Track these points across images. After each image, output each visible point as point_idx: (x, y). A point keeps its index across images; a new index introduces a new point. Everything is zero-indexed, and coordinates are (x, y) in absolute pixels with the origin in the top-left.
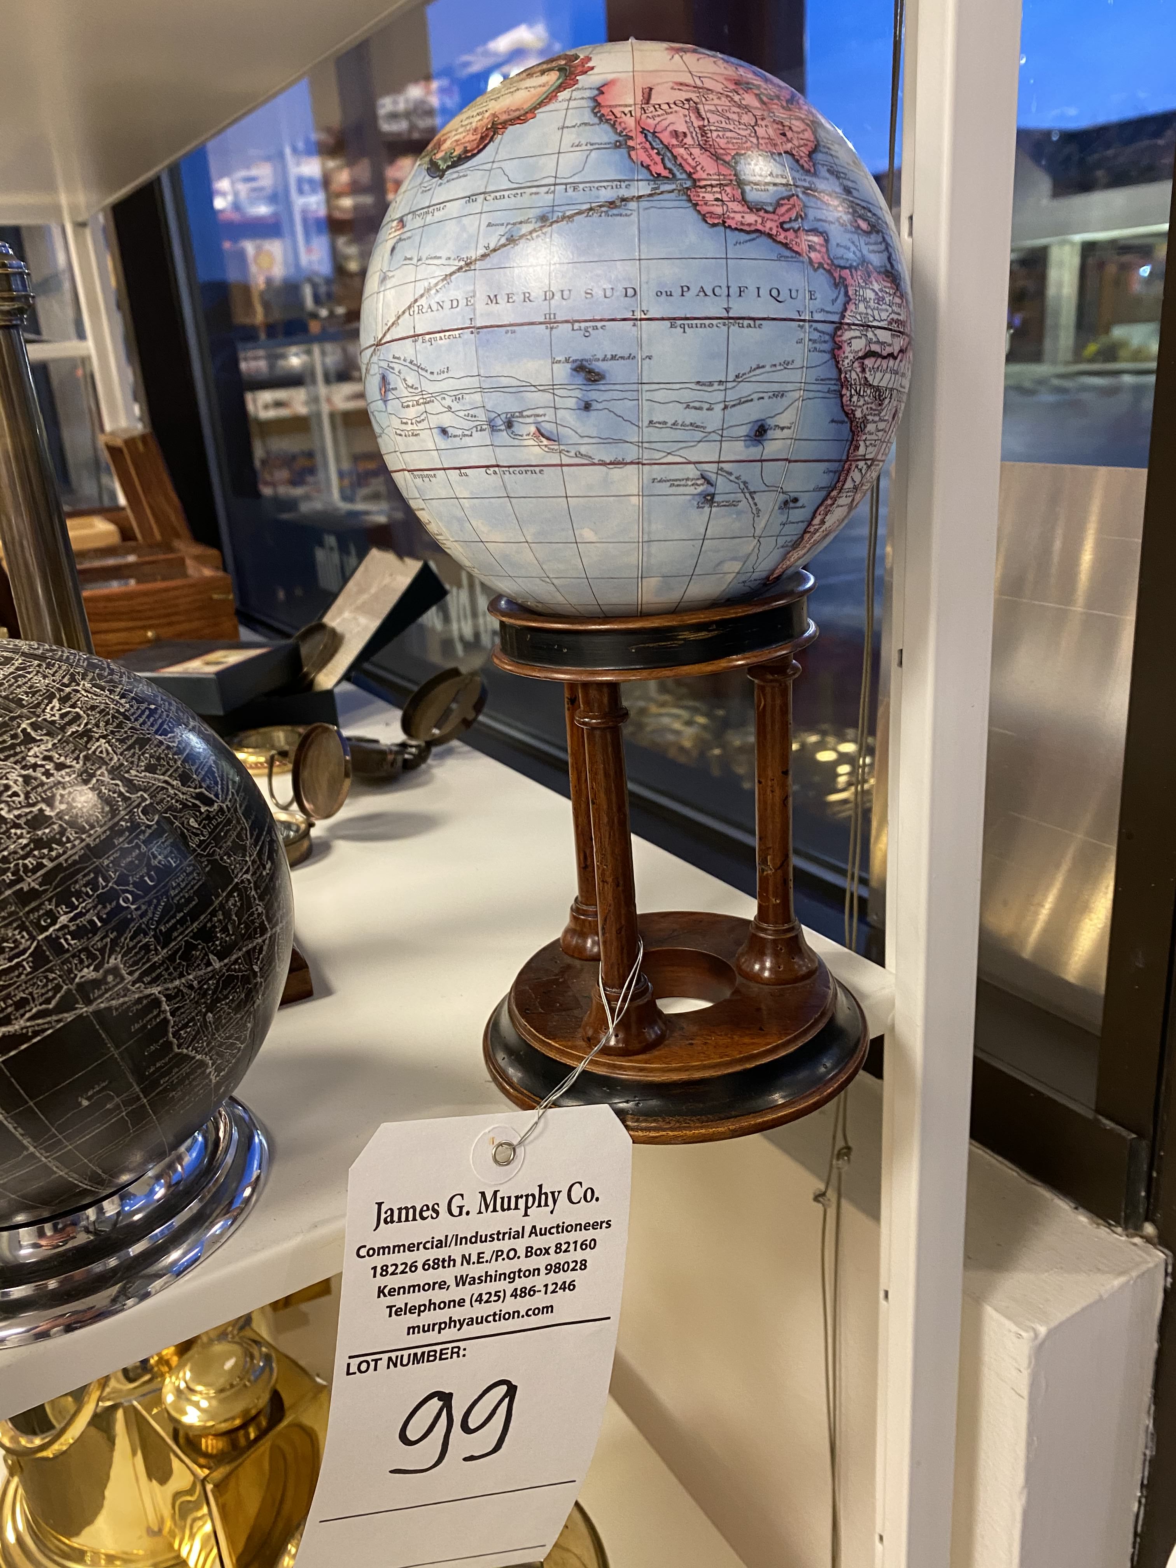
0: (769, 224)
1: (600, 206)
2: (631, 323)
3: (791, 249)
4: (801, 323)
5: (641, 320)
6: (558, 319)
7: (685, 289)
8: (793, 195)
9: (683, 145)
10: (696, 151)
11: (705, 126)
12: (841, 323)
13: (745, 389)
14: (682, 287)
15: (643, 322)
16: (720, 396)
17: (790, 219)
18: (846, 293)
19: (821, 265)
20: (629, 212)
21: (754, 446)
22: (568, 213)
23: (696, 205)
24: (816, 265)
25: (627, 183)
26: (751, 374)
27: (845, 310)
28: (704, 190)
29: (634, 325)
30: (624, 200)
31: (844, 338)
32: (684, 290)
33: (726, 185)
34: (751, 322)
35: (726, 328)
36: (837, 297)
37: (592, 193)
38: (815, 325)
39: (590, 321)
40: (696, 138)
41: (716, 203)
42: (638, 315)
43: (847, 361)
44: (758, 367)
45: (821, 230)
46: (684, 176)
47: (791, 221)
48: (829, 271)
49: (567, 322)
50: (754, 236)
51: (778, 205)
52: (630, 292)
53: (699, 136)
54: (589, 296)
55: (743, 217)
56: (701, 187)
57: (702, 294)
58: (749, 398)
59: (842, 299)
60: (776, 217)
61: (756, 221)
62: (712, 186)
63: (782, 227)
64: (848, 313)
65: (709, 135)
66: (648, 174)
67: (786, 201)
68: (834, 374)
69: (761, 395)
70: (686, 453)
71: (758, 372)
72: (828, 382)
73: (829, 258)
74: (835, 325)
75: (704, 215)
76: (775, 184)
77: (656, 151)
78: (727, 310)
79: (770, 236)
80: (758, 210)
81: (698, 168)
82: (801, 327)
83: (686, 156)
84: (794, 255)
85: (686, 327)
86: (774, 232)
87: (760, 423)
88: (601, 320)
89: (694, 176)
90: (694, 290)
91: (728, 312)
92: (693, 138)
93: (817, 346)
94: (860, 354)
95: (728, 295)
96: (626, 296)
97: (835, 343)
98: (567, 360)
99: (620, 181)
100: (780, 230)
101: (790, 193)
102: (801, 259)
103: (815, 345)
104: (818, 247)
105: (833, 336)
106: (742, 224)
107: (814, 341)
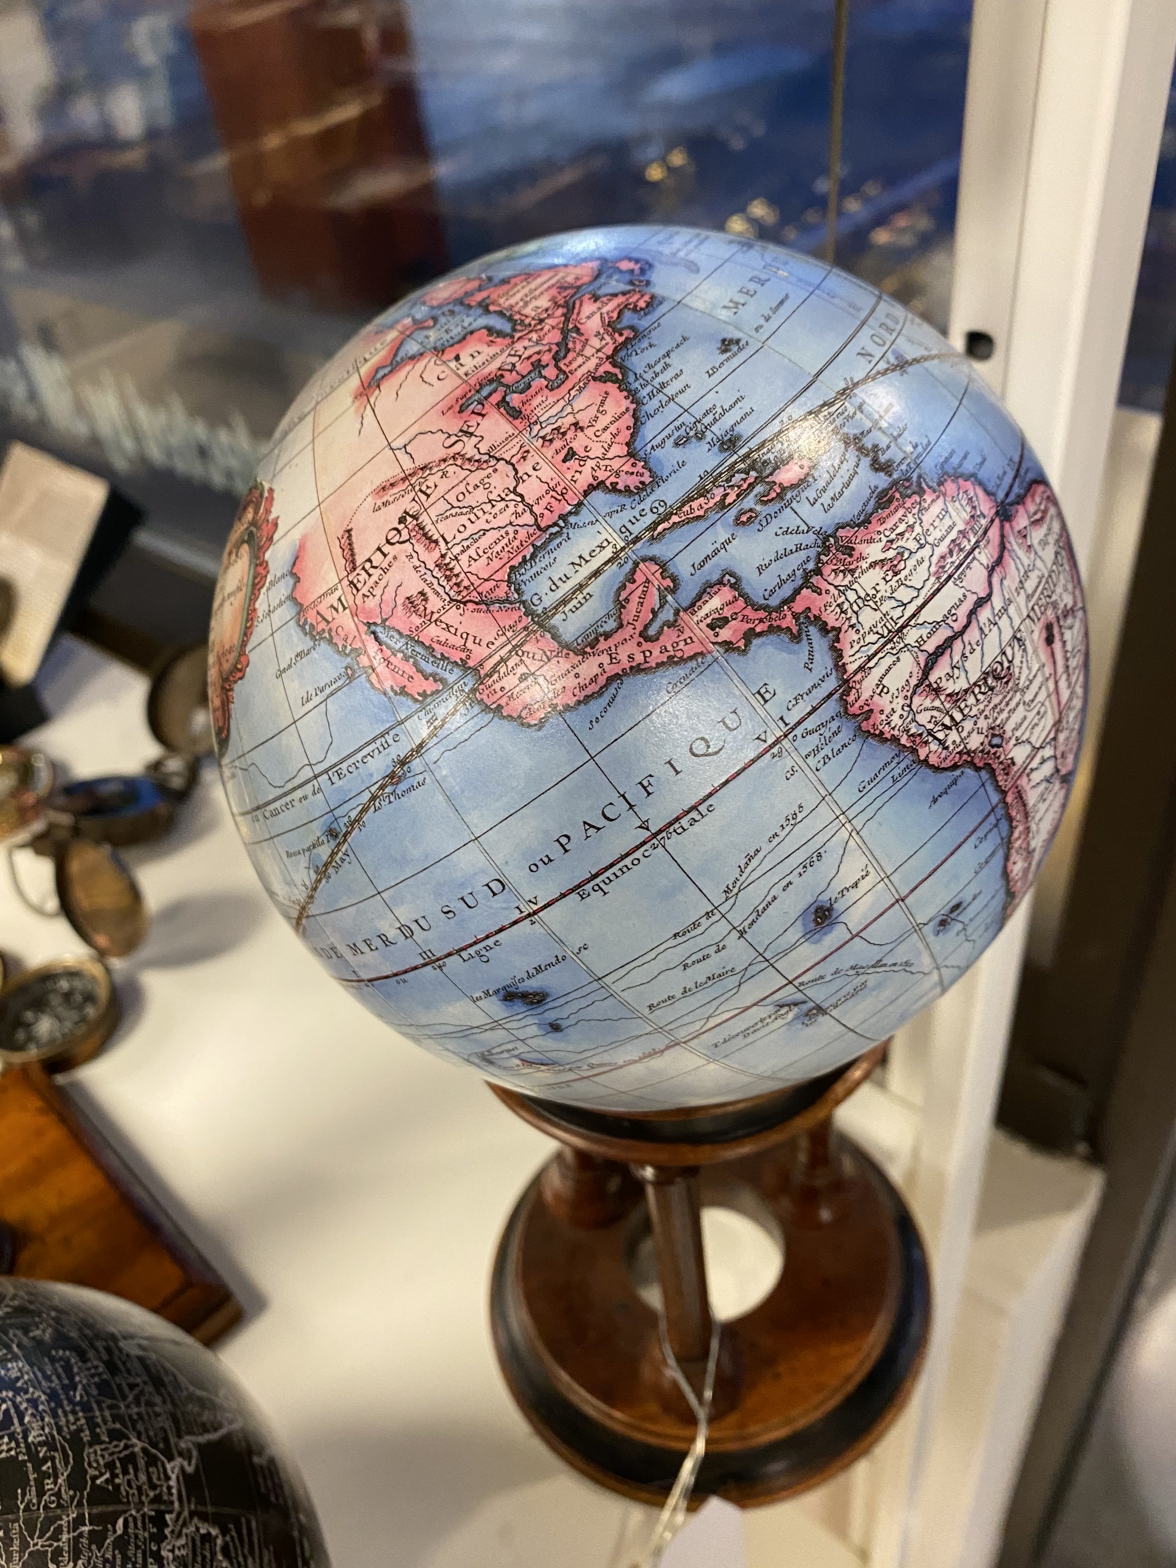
0: (623, 655)
1: (382, 788)
2: (527, 921)
3: (683, 660)
4: (775, 750)
5: (535, 913)
6: (438, 955)
7: (564, 840)
8: (636, 564)
9: (430, 619)
10: (452, 616)
11: (443, 556)
12: (847, 681)
13: (753, 896)
14: (558, 840)
15: (540, 914)
16: (723, 927)
17: (653, 611)
18: (824, 629)
19: (750, 636)
20: (420, 778)
21: (826, 934)
22: (353, 815)
23: (500, 707)
24: (741, 644)
25: (392, 733)
26: (745, 875)
27: (838, 654)
28: (495, 676)
29: (533, 923)
30: (403, 763)
31: (866, 695)
32: (564, 843)
33: (522, 644)
34: (694, 814)
35: (660, 848)
36: (811, 653)
37: (361, 770)
38: (799, 731)
39: (475, 943)
40: (440, 590)
41: (523, 685)
42: (528, 909)
43: (896, 720)
44: (750, 858)
45: (715, 577)
46: (457, 672)
47: (655, 613)
48: (772, 630)
49: (450, 955)
50: (612, 690)
51: (621, 605)
52: (496, 886)
53: (444, 583)
54: (451, 915)
55: (577, 676)
56: (490, 675)
57: (592, 831)
58: (769, 898)
59: (820, 644)
60: (628, 631)
61: (601, 665)
62: (503, 660)
63: (648, 639)
64: (848, 652)
65: (457, 570)
66: (410, 702)
67: (630, 587)
68: (886, 752)
69: (784, 883)
70: (731, 1004)
71: (754, 863)
72: (883, 773)
73: (757, 608)
74: (837, 696)
75: (520, 717)
76: (596, 573)
77: (400, 655)
78: (644, 826)
79: (637, 670)
80: (593, 644)
81: (470, 644)
82: (780, 754)
83: (444, 636)
84: (693, 664)
85: (602, 885)
86: (639, 658)
87: (812, 909)
88: (487, 937)
89: (471, 663)
90: (578, 833)
91: (647, 829)
92: (437, 594)
93: (827, 751)
94: (914, 682)
95: (631, 807)
96: (494, 894)
97: (855, 716)
98: (487, 994)
99: (382, 735)
100: (646, 646)
101: (629, 565)
102: (709, 659)
103: (822, 754)
104: (727, 612)
105: (845, 712)
106: (582, 688)
107: (817, 750)
